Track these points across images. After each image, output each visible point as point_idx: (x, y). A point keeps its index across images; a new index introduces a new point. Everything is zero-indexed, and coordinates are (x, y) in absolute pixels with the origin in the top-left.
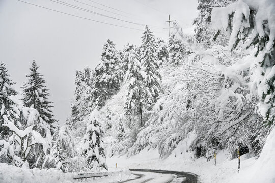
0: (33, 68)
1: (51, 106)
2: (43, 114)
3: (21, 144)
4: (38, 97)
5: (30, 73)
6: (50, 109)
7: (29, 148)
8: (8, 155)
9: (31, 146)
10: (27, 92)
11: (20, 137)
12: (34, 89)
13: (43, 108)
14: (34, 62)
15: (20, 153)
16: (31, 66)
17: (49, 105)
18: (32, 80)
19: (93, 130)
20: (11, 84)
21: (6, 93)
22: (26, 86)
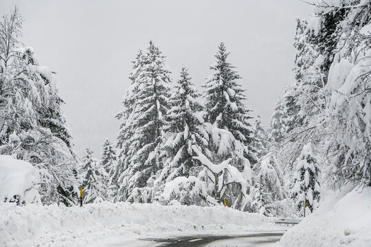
0: (221, 55)
1: (248, 118)
2: (236, 129)
3: (214, 181)
4: (229, 102)
5: (215, 62)
6: (247, 121)
7: (225, 187)
8: (200, 195)
9: (227, 185)
10: (212, 94)
11: (214, 174)
12: (222, 89)
13: (236, 120)
14: (222, 45)
15: (214, 193)
16: (217, 51)
17: (245, 115)
18: (219, 75)
19: (306, 168)
20: (195, 96)
21: (190, 109)
22: (210, 84)
